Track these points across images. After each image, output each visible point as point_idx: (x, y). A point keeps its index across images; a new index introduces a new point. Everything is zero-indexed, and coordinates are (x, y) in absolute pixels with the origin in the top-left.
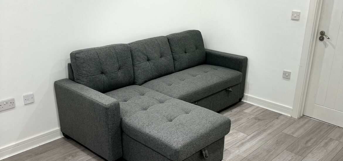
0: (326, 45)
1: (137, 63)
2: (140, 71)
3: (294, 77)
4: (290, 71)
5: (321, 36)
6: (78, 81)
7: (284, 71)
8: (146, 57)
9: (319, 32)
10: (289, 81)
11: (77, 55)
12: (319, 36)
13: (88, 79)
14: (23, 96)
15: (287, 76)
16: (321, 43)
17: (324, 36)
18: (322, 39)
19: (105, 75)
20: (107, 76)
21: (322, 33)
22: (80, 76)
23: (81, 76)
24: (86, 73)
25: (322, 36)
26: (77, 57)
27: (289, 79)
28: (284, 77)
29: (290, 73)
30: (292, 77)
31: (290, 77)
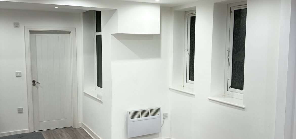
0: (37, 87)
9: (33, 81)
10: (22, 114)
15: (20, 111)
16: (34, 87)
17: (35, 83)
18: (34, 85)
27: (22, 112)
28: (18, 113)
29: (23, 108)
30: (24, 111)
31: (23, 111)
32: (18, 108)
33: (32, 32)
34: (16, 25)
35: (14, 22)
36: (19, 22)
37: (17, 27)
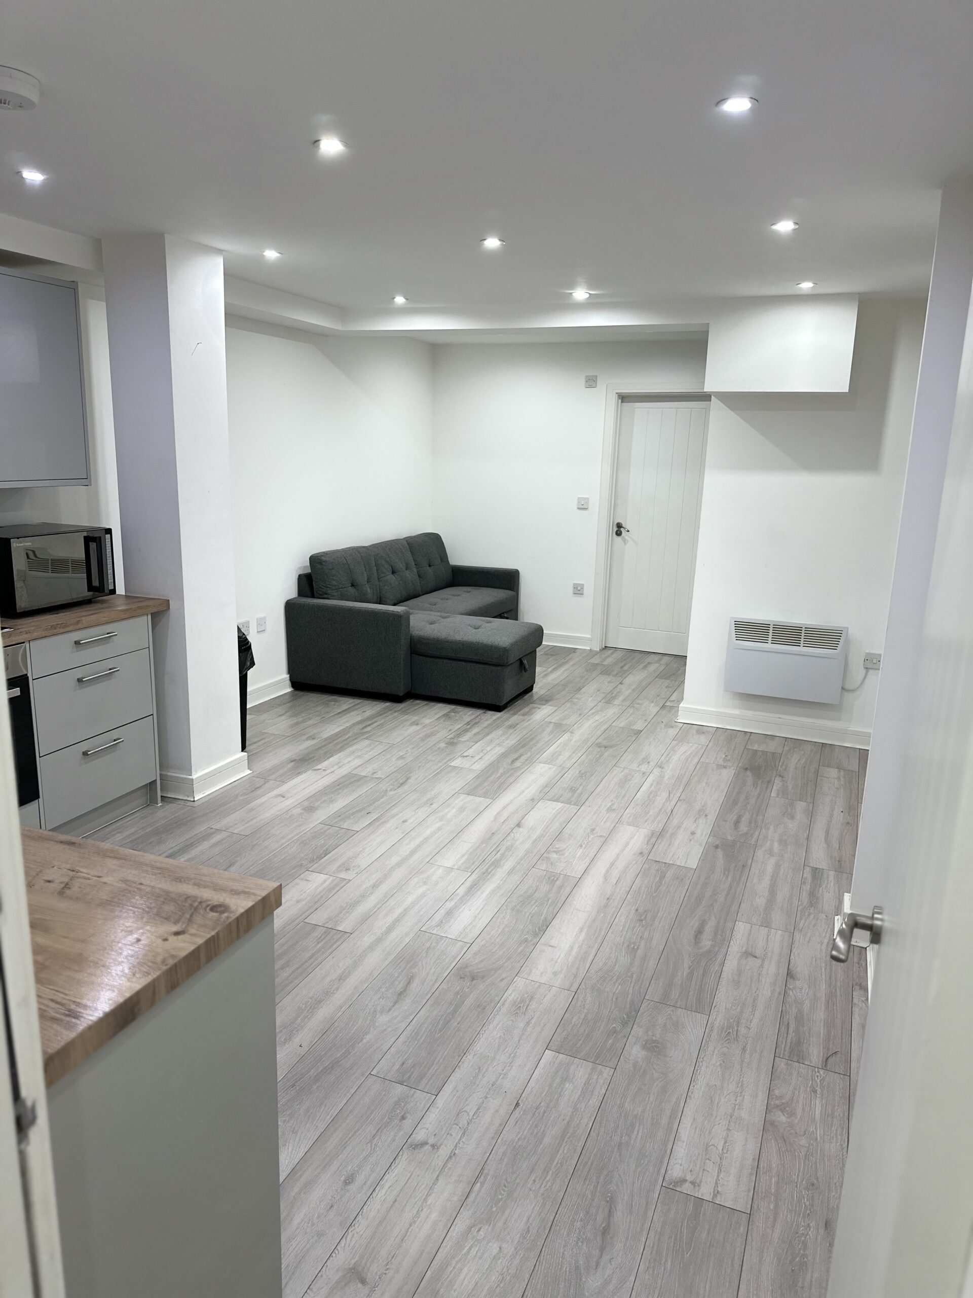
0: (625, 541)
1: (383, 575)
2: (386, 587)
3: (588, 590)
4: (583, 583)
5: (617, 529)
6: (326, 596)
7: (574, 584)
8: (391, 568)
9: (615, 523)
10: (581, 597)
11: (324, 558)
12: (615, 529)
13: (339, 593)
14: (257, 619)
15: (578, 590)
16: (619, 539)
17: (622, 529)
18: (619, 533)
19: (355, 588)
20: (358, 590)
21: (619, 526)
22: (328, 589)
23: (330, 588)
24: (336, 584)
25: (619, 529)
26: (324, 562)
27: (583, 594)
28: (574, 594)
29: (583, 584)
30: (585, 591)
31: (583, 591)
32: (575, 582)
33: (624, 398)
34: (591, 382)
35: (587, 374)
36: (596, 374)
37: (590, 387)
